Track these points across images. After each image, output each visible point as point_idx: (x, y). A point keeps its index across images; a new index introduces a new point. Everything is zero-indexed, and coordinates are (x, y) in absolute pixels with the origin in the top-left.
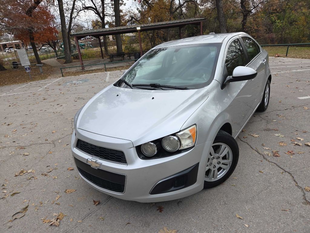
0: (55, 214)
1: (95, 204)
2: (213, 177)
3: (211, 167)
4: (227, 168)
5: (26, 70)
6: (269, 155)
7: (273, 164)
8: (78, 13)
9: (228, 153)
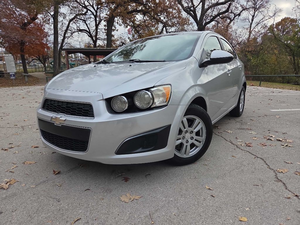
0: (6, 180)
1: (54, 173)
2: (185, 153)
3: (184, 142)
4: (200, 146)
5: (11, 76)
6: (243, 145)
7: (246, 151)
8: (72, 34)
9: (202, 128)
